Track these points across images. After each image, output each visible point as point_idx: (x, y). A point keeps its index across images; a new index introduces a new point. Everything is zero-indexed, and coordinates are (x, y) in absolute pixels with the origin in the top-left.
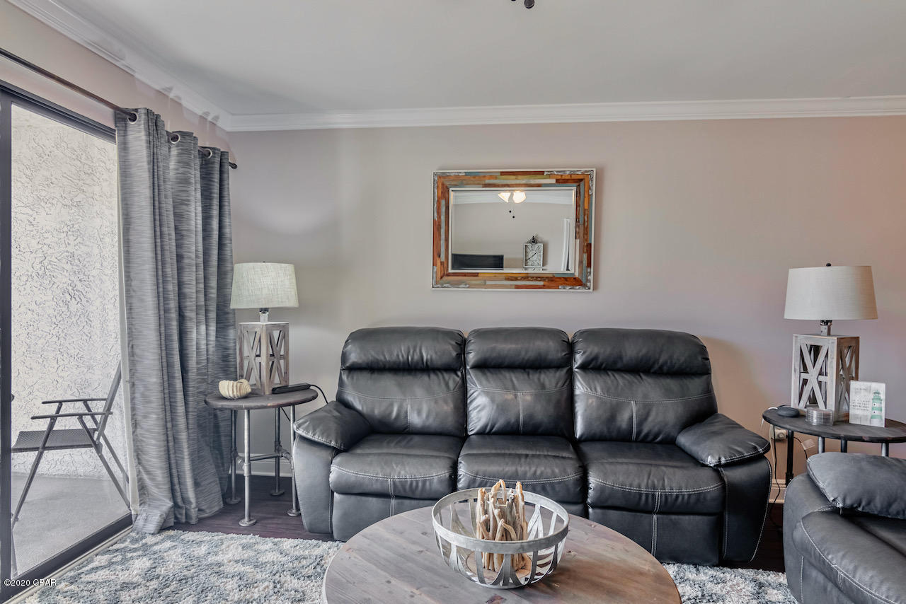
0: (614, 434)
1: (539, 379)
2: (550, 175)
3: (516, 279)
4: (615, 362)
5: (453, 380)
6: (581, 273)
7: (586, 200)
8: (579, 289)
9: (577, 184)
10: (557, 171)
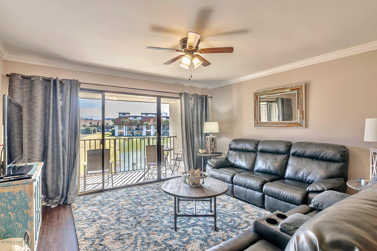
0: (297, 178)
1: (276, 157)
2: (288, 88)
3: (278, 124)
4: (303, 154)
5: (253, 155)
6: (300, 121)
7: (301, 95)
8: (299, 127)
9: (297, 90)
10: (291, 87)
